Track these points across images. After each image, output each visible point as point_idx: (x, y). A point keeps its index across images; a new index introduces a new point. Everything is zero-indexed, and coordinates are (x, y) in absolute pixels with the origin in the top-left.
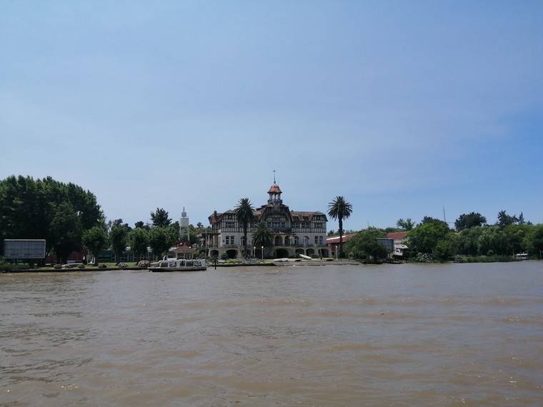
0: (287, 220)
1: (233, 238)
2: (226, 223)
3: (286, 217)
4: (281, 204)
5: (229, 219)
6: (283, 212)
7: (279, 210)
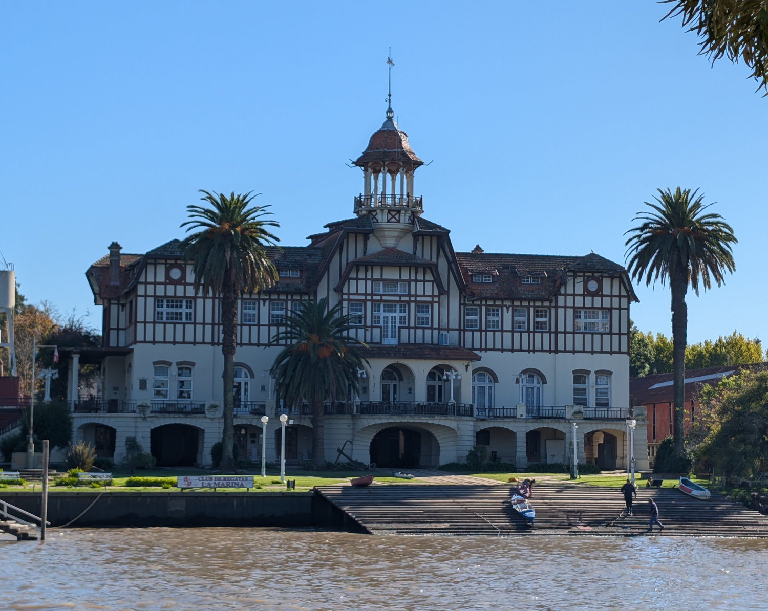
0: (443, 291)
1: (185, 367)
2: (158, 300)
3: (437, 281)
4: (414, 217)
5: (169, 281)
6: (427, 253)
7: (406, 246)
